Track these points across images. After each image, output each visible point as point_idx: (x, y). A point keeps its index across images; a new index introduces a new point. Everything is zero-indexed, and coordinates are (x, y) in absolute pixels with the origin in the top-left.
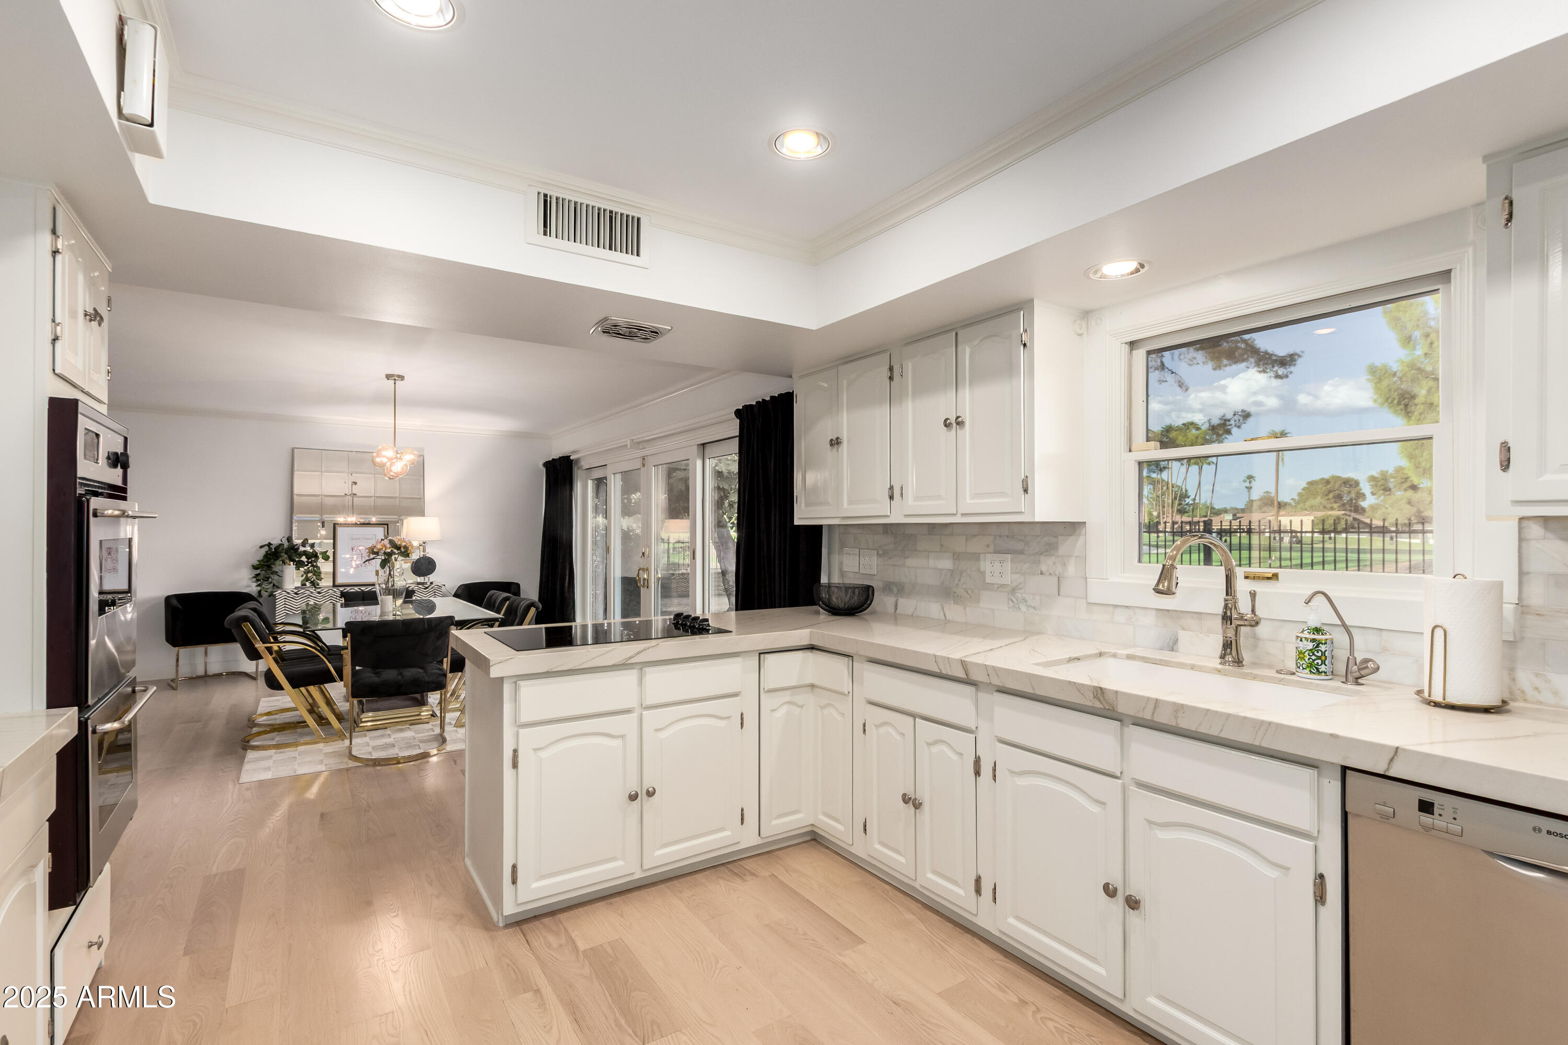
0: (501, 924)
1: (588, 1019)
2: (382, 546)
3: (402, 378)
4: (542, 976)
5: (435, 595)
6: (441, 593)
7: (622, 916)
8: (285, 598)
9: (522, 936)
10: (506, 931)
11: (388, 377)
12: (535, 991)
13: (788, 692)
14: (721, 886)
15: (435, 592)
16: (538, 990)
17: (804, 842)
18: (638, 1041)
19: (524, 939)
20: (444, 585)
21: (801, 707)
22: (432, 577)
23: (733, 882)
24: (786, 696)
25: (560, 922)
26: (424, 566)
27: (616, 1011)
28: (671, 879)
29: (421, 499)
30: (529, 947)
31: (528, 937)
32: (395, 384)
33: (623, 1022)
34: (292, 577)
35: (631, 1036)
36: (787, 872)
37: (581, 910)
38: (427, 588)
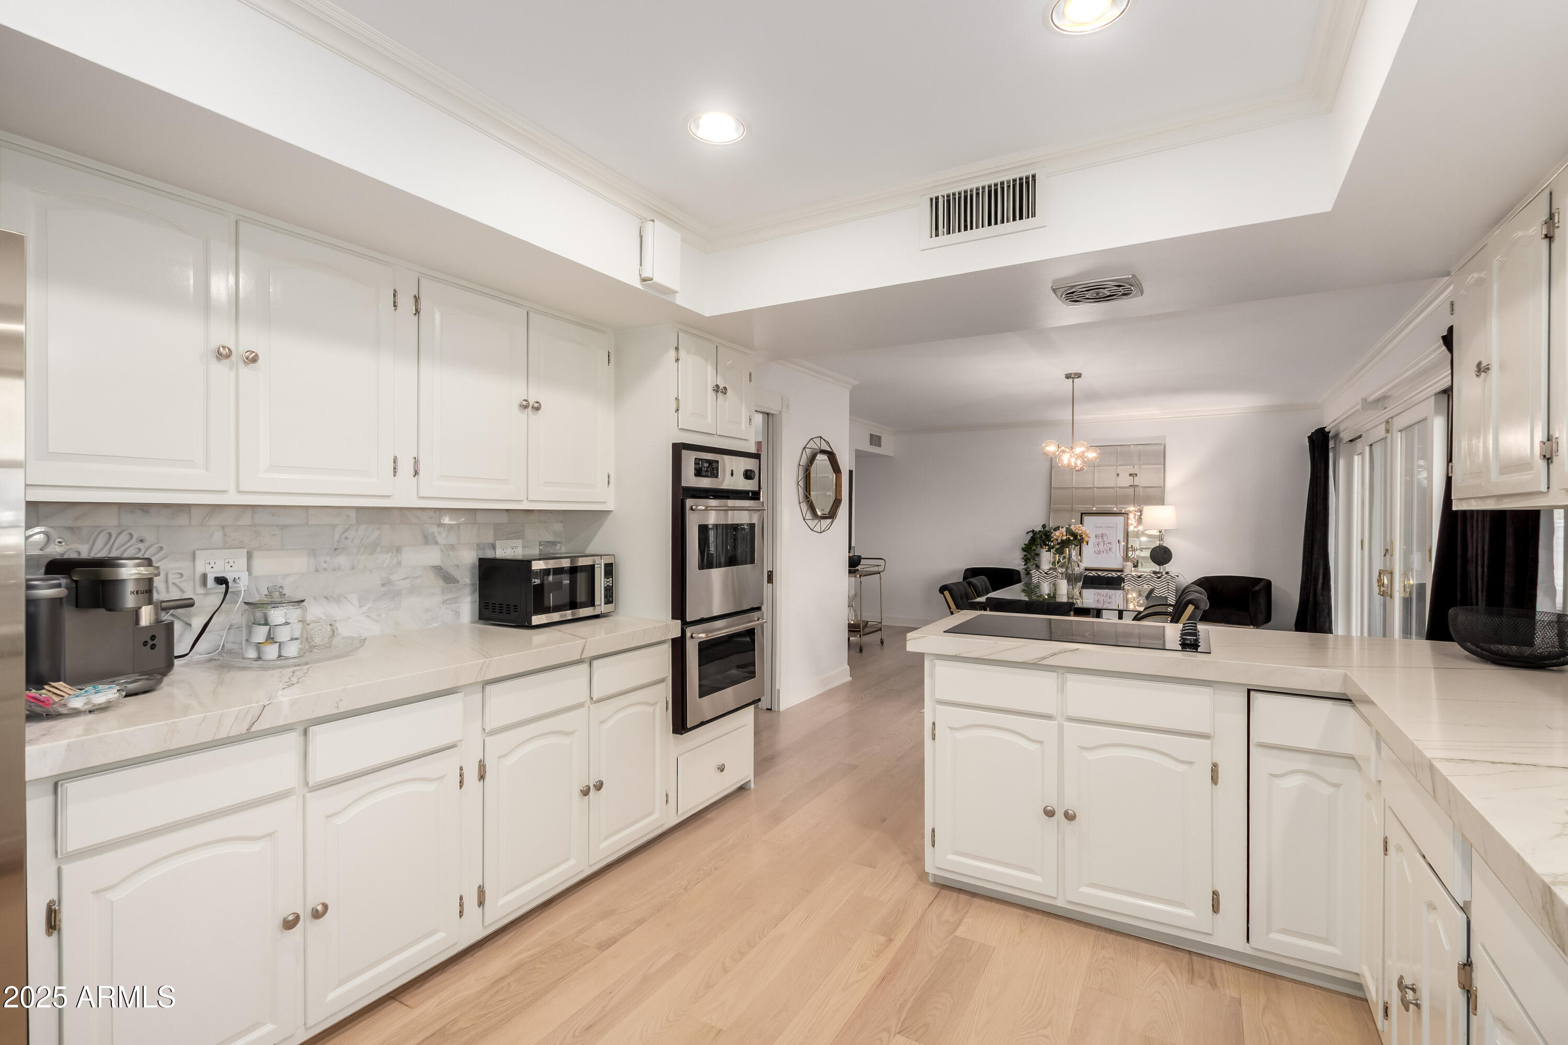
0: (931, 880)
1: (891, 984)
2: (1060, 533)
3: (1079, 375)
4: (907, 933)
5: (1168, 585)
6: (1175, 584)
7: (1021, 932)
8: (1039, 577)
9: (934, 896)
10: (931, 887)
11: (1068, 376)
12: (890, 939)
13: (1307, 757)
14: (1155, 970)
15: (1168, 582)
16: (892, 940)
17: (1349, 996)
18: (898, 1027)
19: (933, 899)
20: (1178, 576)
21: (1336, 786)
22: (1168, 567)
23: (1175, 976)
24: (1303, 762)
25: (971, 905)
26: (1160, 555)
27: (915, 996)
28: (1111, 931)
29: (1162, 488)
30: (926, 907)
31: (935, 901)
32: (1073, 382)
33: (909, 1005)
34: (1046, 558)
35: (899, 1020)
36: (1264, 1009)
37: (997, 906)
38: (1159, 578)
